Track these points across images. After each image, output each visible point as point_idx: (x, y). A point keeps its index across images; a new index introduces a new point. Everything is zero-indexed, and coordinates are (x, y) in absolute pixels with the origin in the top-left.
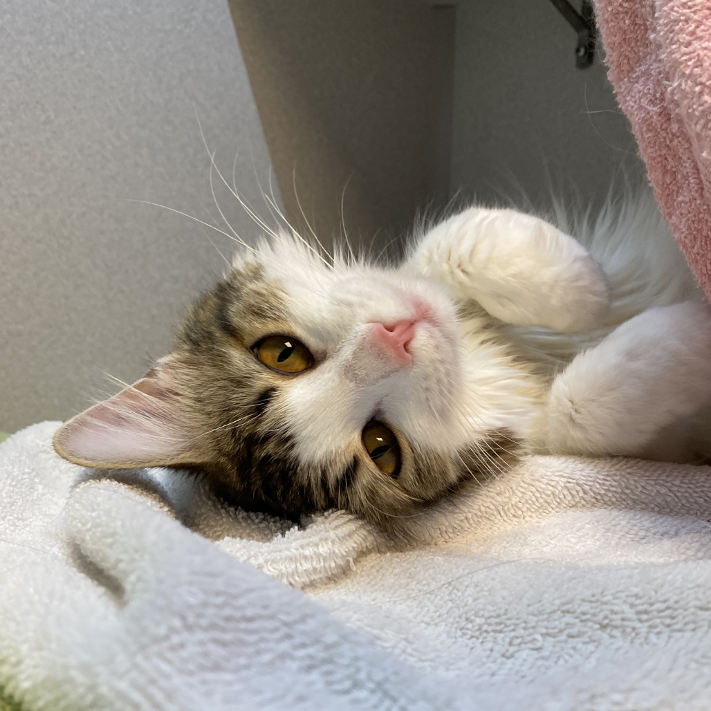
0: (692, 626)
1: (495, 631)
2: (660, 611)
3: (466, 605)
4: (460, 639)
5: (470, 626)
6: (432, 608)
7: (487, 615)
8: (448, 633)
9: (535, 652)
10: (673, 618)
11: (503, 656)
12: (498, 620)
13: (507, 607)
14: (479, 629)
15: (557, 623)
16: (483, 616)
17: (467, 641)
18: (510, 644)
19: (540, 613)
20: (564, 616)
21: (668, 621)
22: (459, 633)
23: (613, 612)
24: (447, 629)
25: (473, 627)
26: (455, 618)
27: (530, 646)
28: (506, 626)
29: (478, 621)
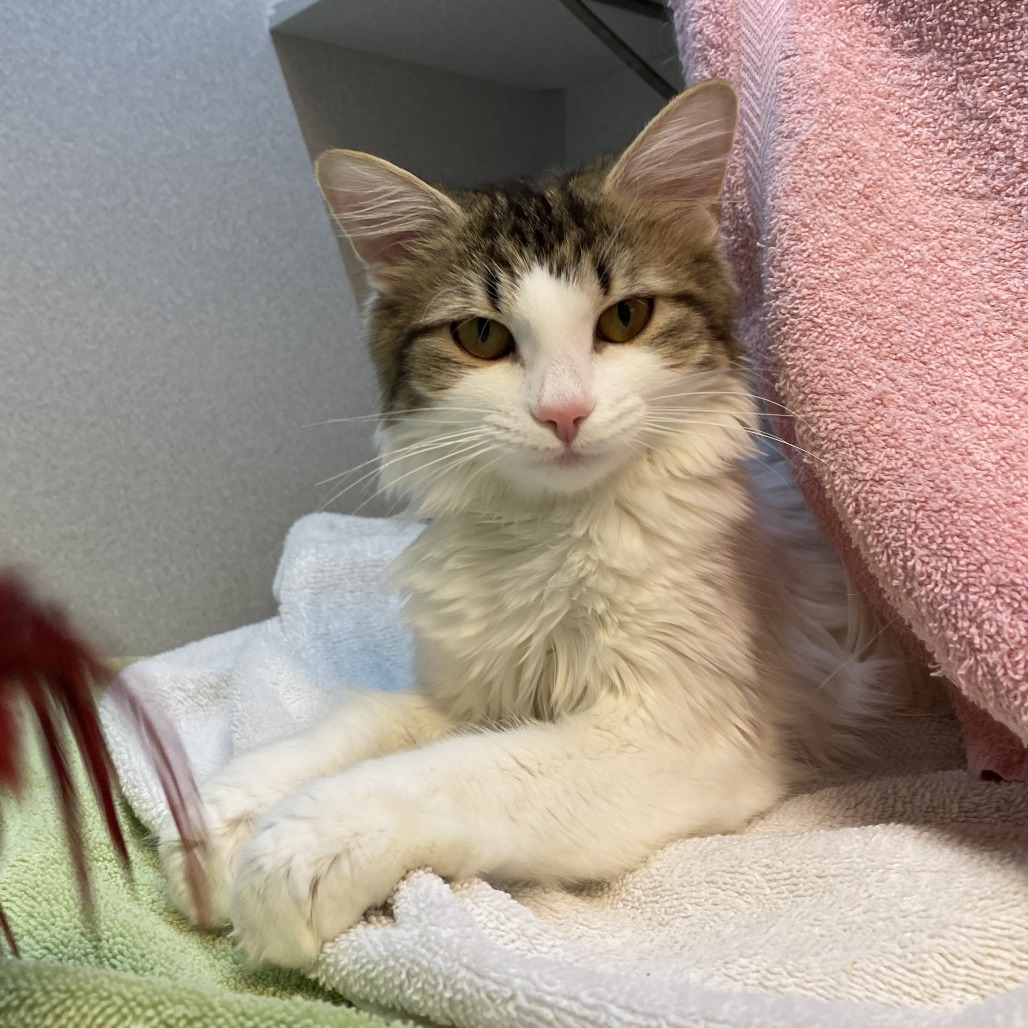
23: (748, 881)
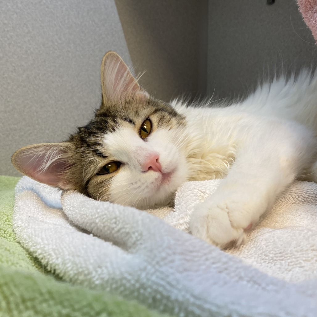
1: (280, 260)
3: (263, 249)
4: (263, 264)
5: (267, 258)
7: (274, 252)
8: (257, 261)
9: (302, 268)
11: (286, 270)
12: (281, 255)
13: (284, 249)
14: (272, 259)
15: (310, 255)
16: (273, 253)
17: (267, 265)
18: (289, 265)
19: (301, 251)
20: (312, 252)
24: (256, 259)
25: (269, 258)
26: (258, 255)
27: (299, 265)
28: (285, 257)
29: (271, 255)
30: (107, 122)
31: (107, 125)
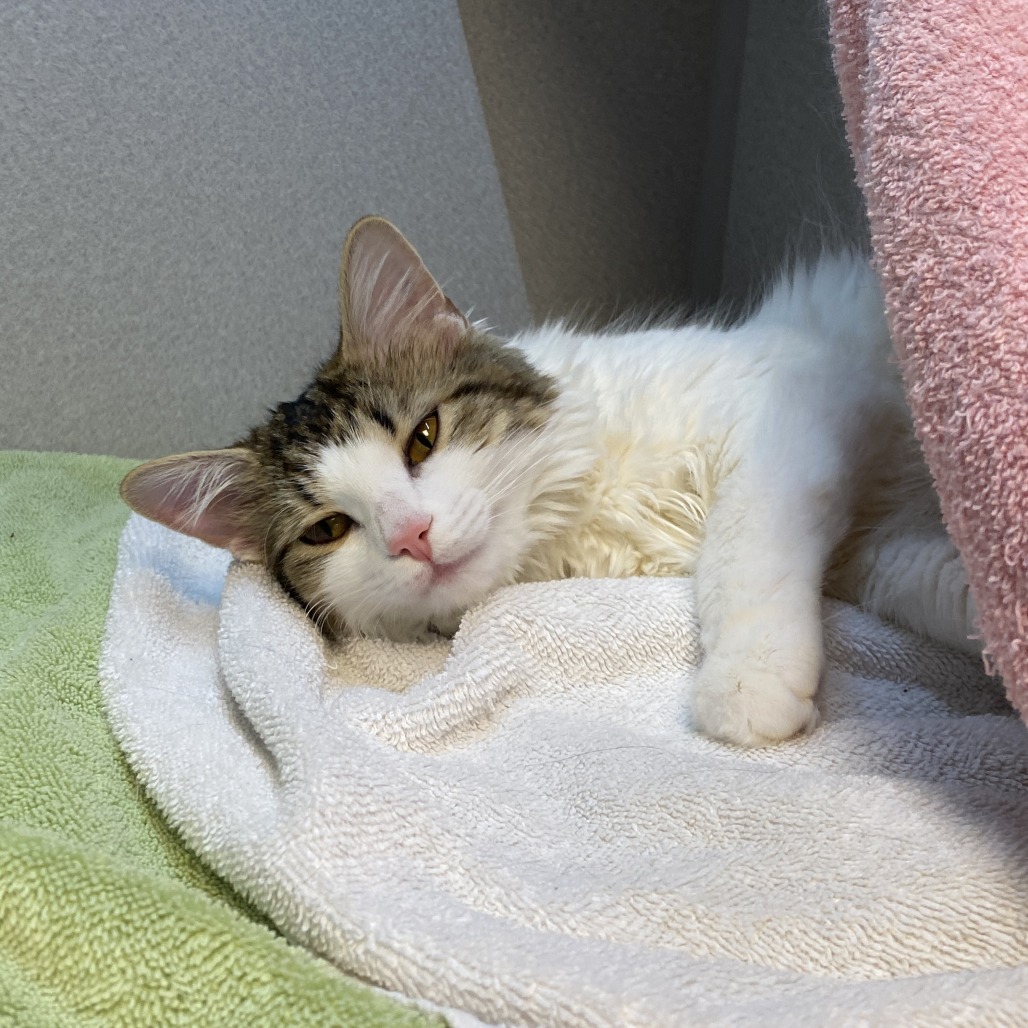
0: (758, 837)
1: (602, 814)
2: (737, 819)
3: (585, 784)
4: (573, 817)
5: (584, 805)
6: (557, 781)
7: (599, 797)
8: (564, 809)
9: (628, 840)
10: (746, 826)
11: (603, 839)
12: (607, 805)
14: (591, 810)
15: (653, 816)
16: (596, 798)
17: (578, 819)
18: (612, 829)
20: (660, 811)
21: (742, 828)
22: (574, 810)
23: (700, 812)
24: (564, 805)
25: (586, 807)
26: (573, 795)
27: (627, 833)
29: (591, 802)
30: (331, 417)
31: (331, 423)
